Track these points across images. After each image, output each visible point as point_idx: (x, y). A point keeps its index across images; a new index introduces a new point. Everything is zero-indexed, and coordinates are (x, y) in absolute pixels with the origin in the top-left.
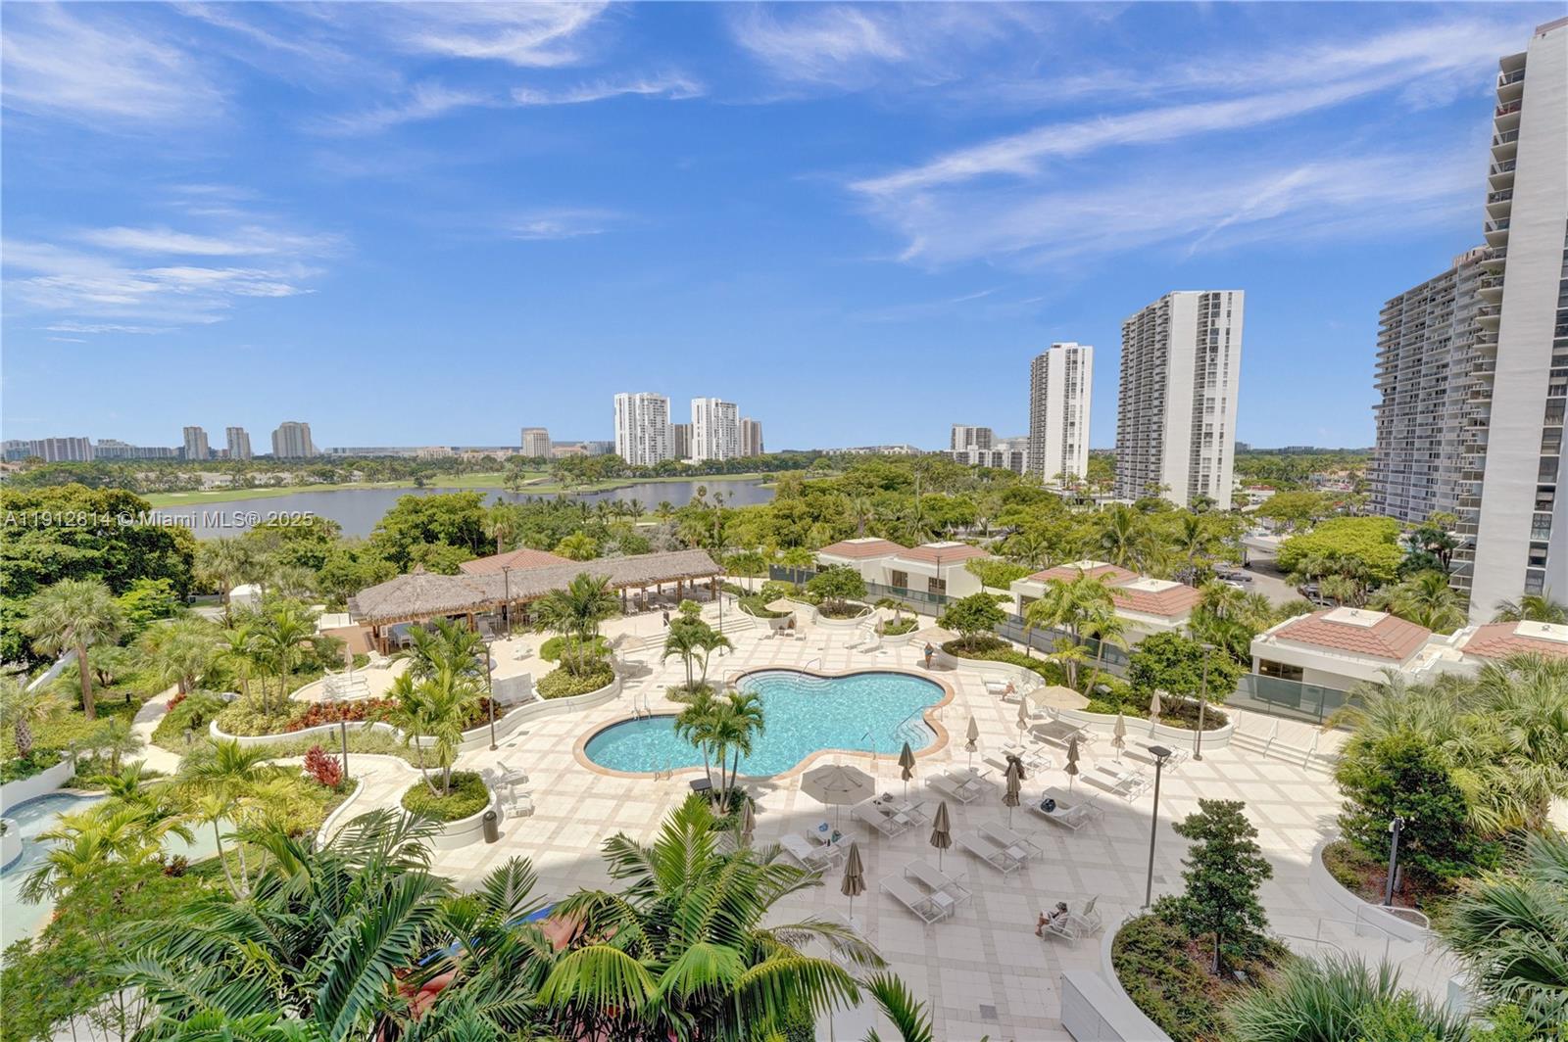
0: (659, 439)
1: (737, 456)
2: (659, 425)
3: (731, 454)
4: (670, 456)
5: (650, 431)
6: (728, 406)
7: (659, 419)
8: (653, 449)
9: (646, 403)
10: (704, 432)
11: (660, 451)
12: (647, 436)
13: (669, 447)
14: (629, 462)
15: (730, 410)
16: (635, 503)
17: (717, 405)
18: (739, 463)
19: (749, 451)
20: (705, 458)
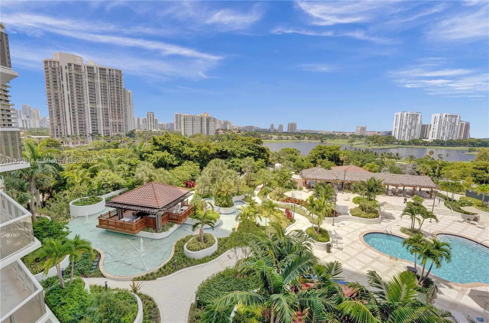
0: (413, 130)
1: (454, 139)
2: (414, 125)
3: (451, 138)
4: (417, 137)
5: (409, 127)
6: (453, 116)
7: (414, 122)
8: (409, 134)
9: (409, 116)
10: (437, 128)
11: (412, 134)
12: (407, 129)
13: (417, 134)
14: (397, 138)
15: (454, 119)
16: (397, 155)
17: (446, 116)
18: (454, 142)
19: (462, 137)
20: (435, 138)
